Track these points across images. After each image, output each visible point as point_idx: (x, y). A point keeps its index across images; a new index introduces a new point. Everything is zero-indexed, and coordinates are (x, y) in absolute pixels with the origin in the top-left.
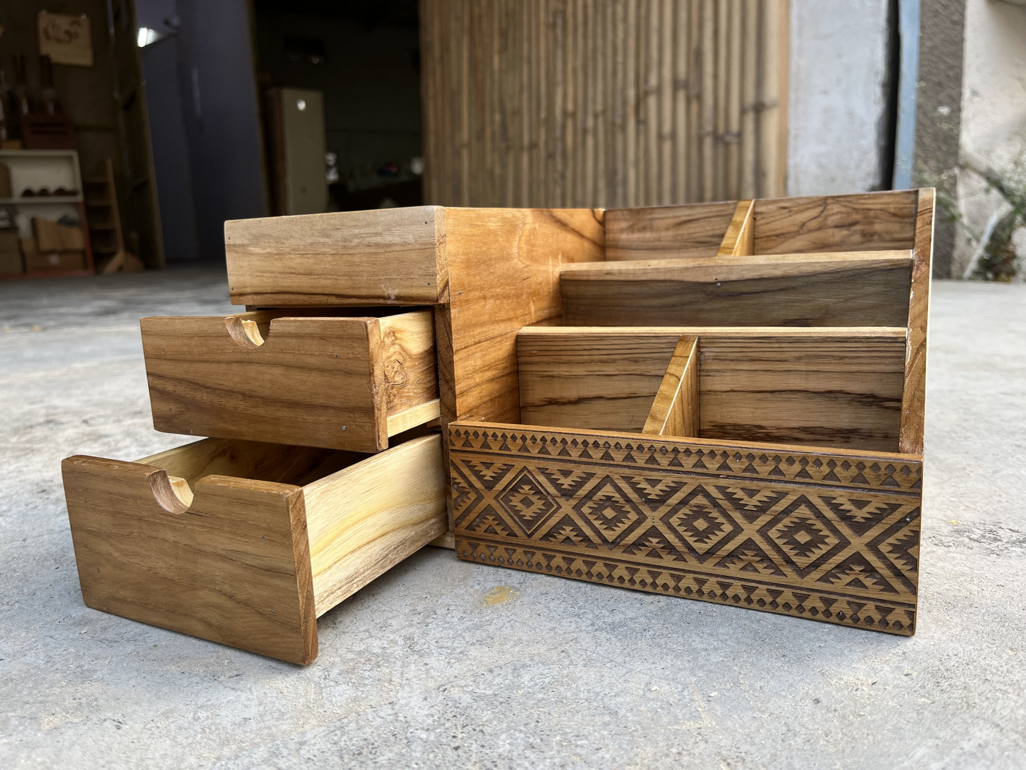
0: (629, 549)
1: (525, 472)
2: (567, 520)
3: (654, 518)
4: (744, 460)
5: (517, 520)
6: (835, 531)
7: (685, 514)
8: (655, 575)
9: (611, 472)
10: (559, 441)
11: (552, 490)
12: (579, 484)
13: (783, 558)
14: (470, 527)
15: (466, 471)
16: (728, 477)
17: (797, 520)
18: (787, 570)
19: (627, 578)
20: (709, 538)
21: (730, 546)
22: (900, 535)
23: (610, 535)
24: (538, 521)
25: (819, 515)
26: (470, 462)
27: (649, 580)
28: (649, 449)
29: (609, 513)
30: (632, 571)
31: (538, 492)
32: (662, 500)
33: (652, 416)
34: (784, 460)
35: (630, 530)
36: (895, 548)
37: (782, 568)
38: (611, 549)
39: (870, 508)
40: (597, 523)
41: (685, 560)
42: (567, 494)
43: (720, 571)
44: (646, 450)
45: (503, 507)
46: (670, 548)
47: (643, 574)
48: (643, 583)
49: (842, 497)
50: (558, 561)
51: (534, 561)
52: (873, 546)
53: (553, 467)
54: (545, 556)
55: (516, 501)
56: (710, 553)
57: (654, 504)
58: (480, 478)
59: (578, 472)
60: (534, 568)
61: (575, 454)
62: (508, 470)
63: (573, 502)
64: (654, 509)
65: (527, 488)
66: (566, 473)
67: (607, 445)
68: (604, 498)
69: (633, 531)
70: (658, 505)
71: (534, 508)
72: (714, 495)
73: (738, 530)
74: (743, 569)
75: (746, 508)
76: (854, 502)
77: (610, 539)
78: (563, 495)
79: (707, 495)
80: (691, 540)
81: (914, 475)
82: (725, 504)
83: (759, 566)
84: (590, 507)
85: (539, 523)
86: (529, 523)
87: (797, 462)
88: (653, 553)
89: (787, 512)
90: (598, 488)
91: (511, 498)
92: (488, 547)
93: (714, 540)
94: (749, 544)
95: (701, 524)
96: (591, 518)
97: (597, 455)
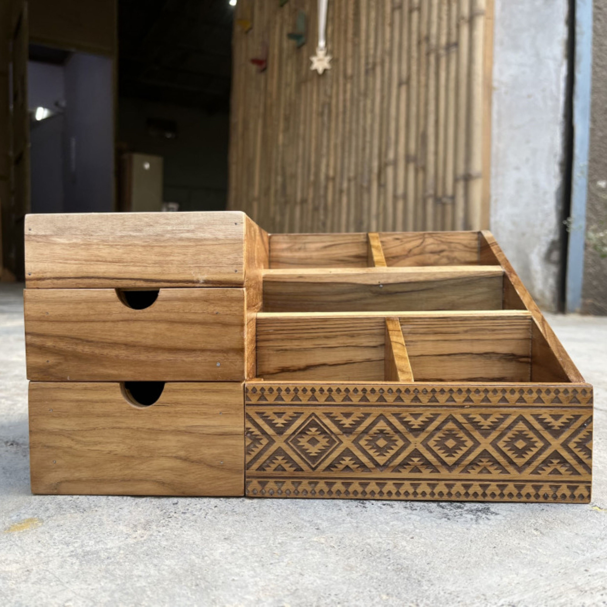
0: (396, 469)
1: (313, 417)
2: (347, 452)
3: (416, 443)
4: (482, 393)
5: (304, 457)
6: (542, 438)
7: (439, 437)
8: (415, 486)
9: (384, 411)
10: (343, 390)
11: (335, 429)
12: (358, 423)
13: (507, 461)
14: (261, 468)
15: (260, 421)
16: (471, 407)
17: (517, 433)
18: (510, 469)
19: (394, 491)
20: (456, 453)
21: (471, 457)
22: (581, 435)
23: (381, 460)
24: (321, 456)
25: (532, 428)
26: (263, 413)
27: (411, 490)
28: (414, 391)
29: (381, 443)
30: (398, 486)
31: (324, 432)
32: (422, 428)
33: (400, 370)
34: (508, 391)
35: (397, 454)
36: (579, 444)
37: (506, 468)
38: (382, 471)
39: (563, 419)
40: (371, 452)
41: (438, 472)
42: (348, 431)
43: (464, 476)
44: (412, 392)
45: (292, 448)
46: (427, 464)
47: (407, 487)
48: (407, 494)
49: (546, 414)
50: (338, 486)
51: (317, 489)
52: (565, 445)
53: (336, 412)
54: (327, 483)
55: (303, 442)
56: (457, 464)
57: (416, 432)
58: (272, 425)
59: (358, 413)
60: (317, 495)
61: (356, 400)
62: (297, 417)
63: (352, 437)
64: (416, 436)
65: (314, 430)
66: (347, 415)
67: (381, 391)
68: (378, 432)
69: (400, 454)
70: (419, 432)
71: (319, 446)
72: (460, 421)
73: (477, 444)
74: (481, 472)
75: (482, 428)
76: (553, 416)
77: (381, 463)
78: (344, 433)
79: (455, 421)
80: (443, 456)
81: (589, 395)
82: (468, 426)
83: (491, 469)
84: (367, 440)
85: (322, 458)
86: (314, 459)
87: (517, 392)
88: (416, 470)
89: (510, 428)
90: (373, 424)
91: (299, 439)
92: (276, 482)
93: (460, 453)
94: (485, 453)
95: (451, 443)
96: (367, 448)
97: (373, 399)
